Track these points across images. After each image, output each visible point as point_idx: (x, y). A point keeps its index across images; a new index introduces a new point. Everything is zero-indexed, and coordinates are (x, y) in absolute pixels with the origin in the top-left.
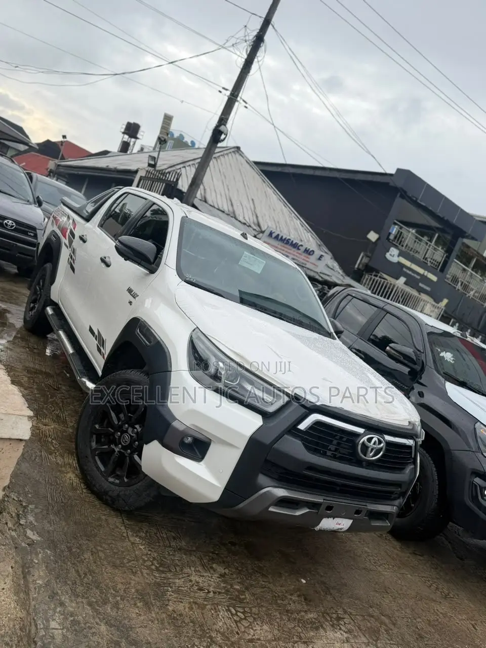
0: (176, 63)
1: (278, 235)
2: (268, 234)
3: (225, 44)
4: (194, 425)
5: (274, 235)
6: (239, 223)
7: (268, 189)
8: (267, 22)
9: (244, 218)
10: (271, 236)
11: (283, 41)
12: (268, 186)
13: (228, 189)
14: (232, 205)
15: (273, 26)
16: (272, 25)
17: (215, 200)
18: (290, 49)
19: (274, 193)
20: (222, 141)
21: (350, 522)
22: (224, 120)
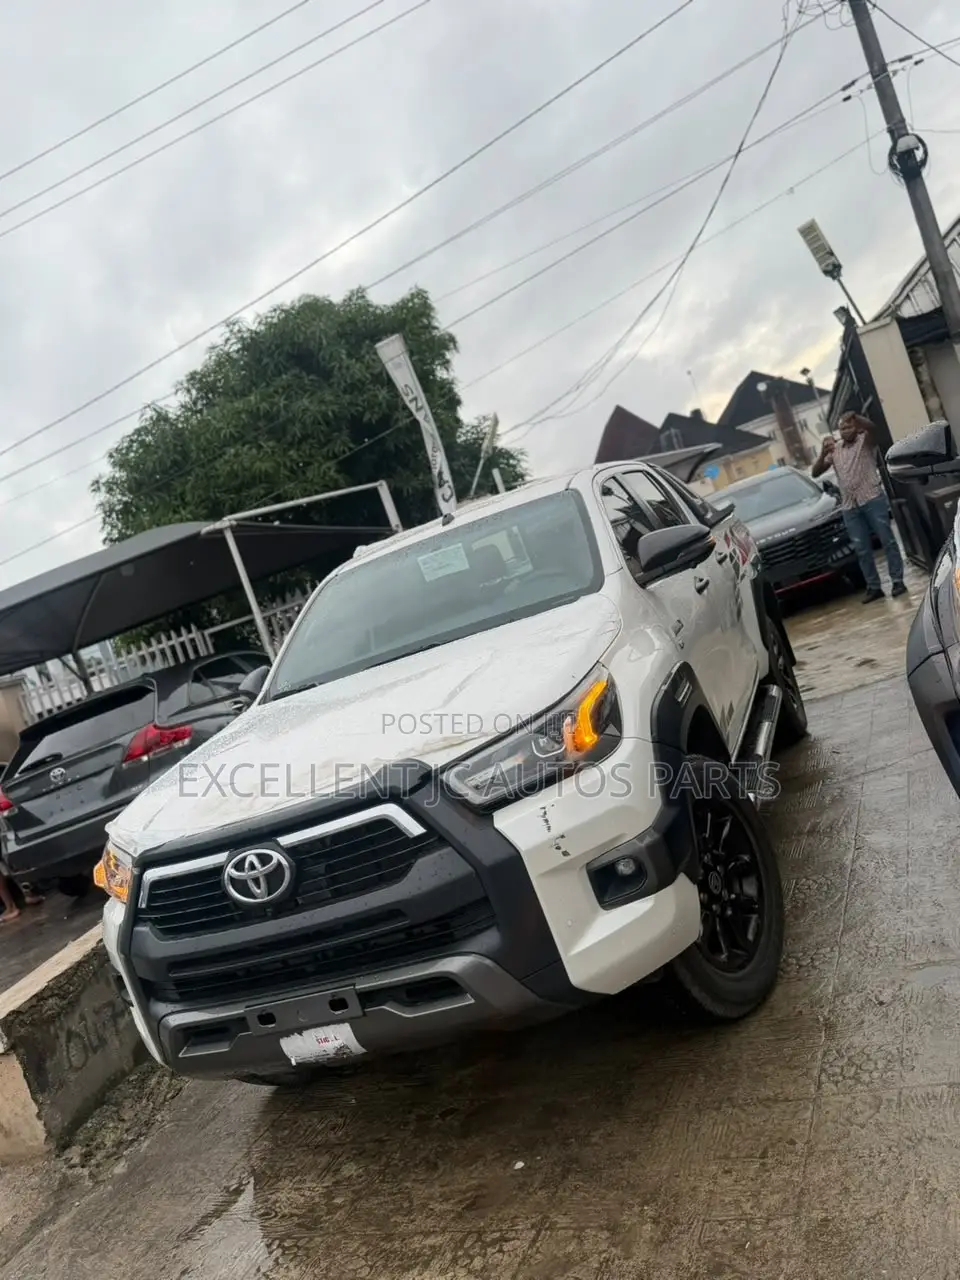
3: (786, 29)
20: (924, 162)
21: (346, 1028)
22: (896, 126)
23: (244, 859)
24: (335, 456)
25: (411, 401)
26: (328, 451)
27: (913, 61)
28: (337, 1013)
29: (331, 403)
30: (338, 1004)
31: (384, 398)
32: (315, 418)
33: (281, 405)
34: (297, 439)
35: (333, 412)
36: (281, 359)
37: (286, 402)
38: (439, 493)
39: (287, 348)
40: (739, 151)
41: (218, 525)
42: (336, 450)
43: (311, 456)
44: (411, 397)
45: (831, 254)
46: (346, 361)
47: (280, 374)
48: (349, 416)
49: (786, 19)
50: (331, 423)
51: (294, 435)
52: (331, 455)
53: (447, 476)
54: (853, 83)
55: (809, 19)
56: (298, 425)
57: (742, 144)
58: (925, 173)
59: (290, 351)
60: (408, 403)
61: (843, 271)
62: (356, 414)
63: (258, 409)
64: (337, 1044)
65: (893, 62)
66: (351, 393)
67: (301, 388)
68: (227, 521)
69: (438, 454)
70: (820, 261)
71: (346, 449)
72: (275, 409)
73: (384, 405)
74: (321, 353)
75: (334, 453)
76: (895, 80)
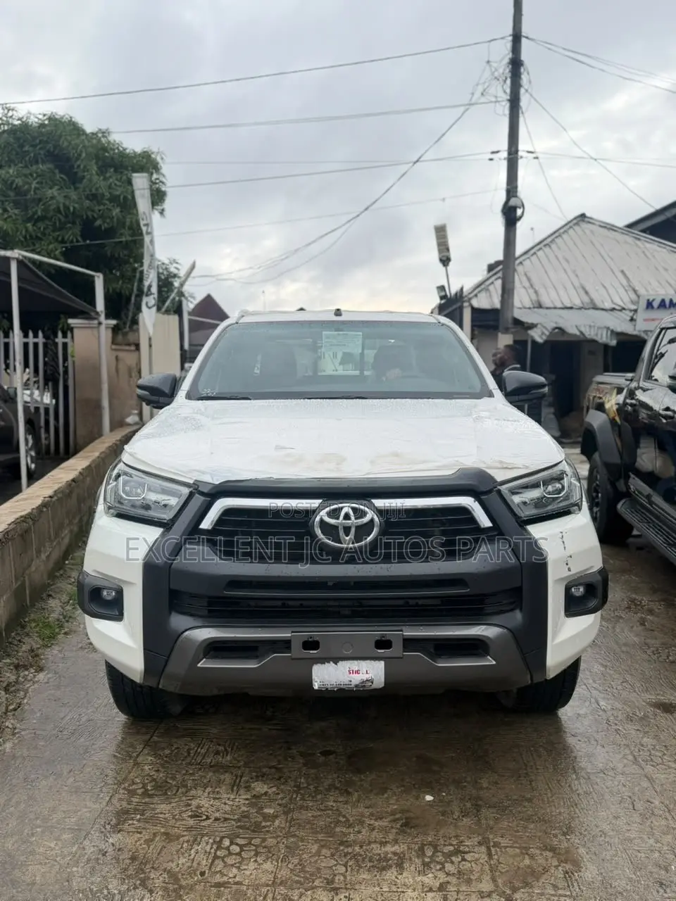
0: (422, 159)
1: (663, 301)
2: (645, 306)
3: (471, 100)
4: (95, 571)
5: (656, 304)
6: (603, 312)
7: (648, 245)
8: (517, 38)
9: (612, 301)
10: (653, 307)
11: (549, 46)
12: (647, 242)
13: (577, 276)
14: (587, 293)
15: (527, 38)
16: (524, 37)
17: (557, 298)
18: (564, 49)
19: (659, 246)
20: (521, 217)
21: (380, 665)
22: (512, 190)
23: (342, 508)
24: (63, 242)
25: (145, 225)
26: (59, 236)
27: (534, 155)
28: (379, 651)
29: (74, 201)
30: (383, 644)
31: (116, 214)
32: (59, 208)
33: (33, 186)
34: (36, 217)
35: (74, 208)
36: (42, 152)
37: (37, 186)
38: (145, 300)
39: (50, 146)
40: (417, 161)
41: (8, 253)
42: (66, 238)
43: (44, 234)
44: (145, 222)
45: (448, 250)
46: (95, 178)
47: (37, 162)
48: (85, 217)
49: (473, 94)
50: (70, 217)
51: (35, 213)
52: (60, 239)
53: (154, 289)
54: (497, 152)
55: (486, 101)
56: (41, 207)
57: (420, 158)
58: (519, 224)
59: (52, 149)
60: (142, 225)
61: (451, 263)
62: (91, 217)
63: (13, 181)
64: (365, 677)
65: (524, 151)
66: (91, 201)
67: (52, 181)
68: (16, 253)
69: (152, 271)
70: (440, 251)
71: (75, 240)
72: (26, 187)
73: (115, 220)
74: (78, 163)
75: (63, 239)
76: (520, 162)
